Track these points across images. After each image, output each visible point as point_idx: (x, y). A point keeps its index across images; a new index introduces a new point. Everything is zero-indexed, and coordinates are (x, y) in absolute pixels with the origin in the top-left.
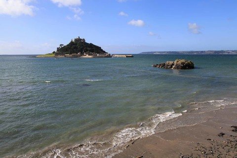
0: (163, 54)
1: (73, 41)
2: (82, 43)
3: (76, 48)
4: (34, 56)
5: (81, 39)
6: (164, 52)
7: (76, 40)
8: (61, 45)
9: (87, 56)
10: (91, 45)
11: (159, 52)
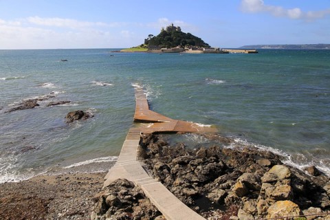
0: (276, 48)
1: (165, 29)
2: (178, 32)
3: (171, 39)
4: (117, 51)
5: (175, 28)
6: (278, 46)
7: (169, 28)
8: (149, 36)
9: (191, 51)
10: (189, 35)
11: (269, 46)
